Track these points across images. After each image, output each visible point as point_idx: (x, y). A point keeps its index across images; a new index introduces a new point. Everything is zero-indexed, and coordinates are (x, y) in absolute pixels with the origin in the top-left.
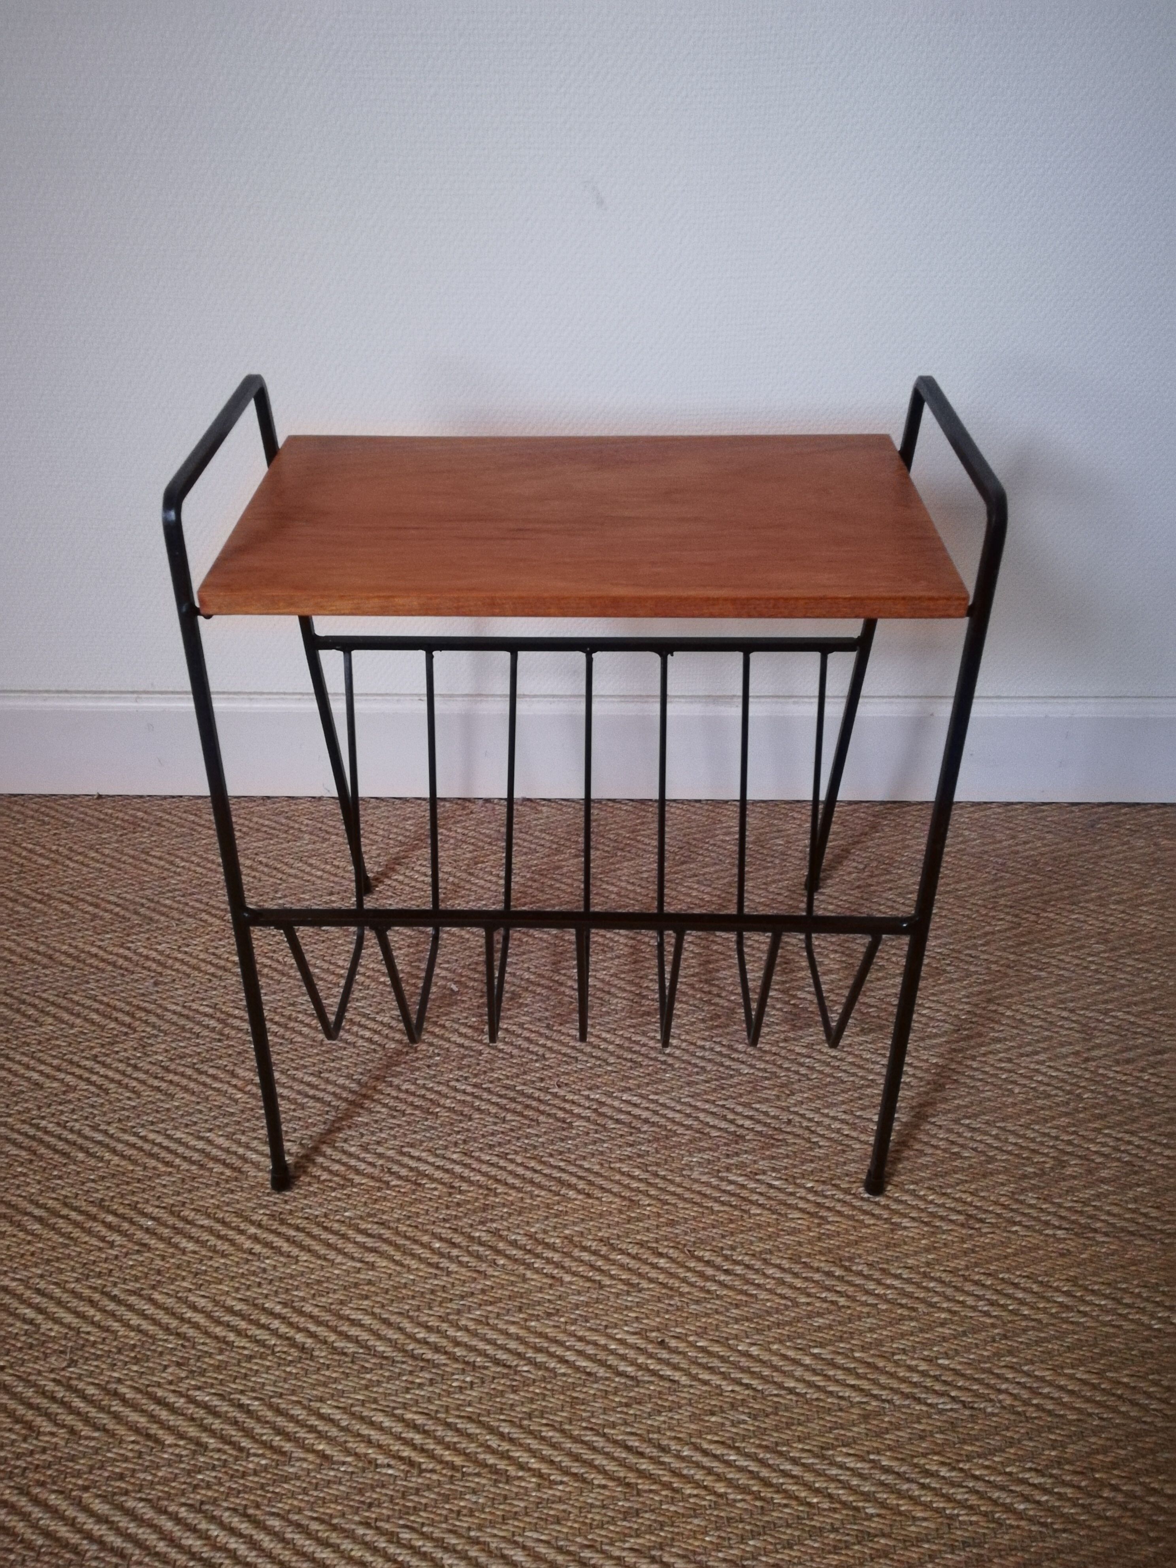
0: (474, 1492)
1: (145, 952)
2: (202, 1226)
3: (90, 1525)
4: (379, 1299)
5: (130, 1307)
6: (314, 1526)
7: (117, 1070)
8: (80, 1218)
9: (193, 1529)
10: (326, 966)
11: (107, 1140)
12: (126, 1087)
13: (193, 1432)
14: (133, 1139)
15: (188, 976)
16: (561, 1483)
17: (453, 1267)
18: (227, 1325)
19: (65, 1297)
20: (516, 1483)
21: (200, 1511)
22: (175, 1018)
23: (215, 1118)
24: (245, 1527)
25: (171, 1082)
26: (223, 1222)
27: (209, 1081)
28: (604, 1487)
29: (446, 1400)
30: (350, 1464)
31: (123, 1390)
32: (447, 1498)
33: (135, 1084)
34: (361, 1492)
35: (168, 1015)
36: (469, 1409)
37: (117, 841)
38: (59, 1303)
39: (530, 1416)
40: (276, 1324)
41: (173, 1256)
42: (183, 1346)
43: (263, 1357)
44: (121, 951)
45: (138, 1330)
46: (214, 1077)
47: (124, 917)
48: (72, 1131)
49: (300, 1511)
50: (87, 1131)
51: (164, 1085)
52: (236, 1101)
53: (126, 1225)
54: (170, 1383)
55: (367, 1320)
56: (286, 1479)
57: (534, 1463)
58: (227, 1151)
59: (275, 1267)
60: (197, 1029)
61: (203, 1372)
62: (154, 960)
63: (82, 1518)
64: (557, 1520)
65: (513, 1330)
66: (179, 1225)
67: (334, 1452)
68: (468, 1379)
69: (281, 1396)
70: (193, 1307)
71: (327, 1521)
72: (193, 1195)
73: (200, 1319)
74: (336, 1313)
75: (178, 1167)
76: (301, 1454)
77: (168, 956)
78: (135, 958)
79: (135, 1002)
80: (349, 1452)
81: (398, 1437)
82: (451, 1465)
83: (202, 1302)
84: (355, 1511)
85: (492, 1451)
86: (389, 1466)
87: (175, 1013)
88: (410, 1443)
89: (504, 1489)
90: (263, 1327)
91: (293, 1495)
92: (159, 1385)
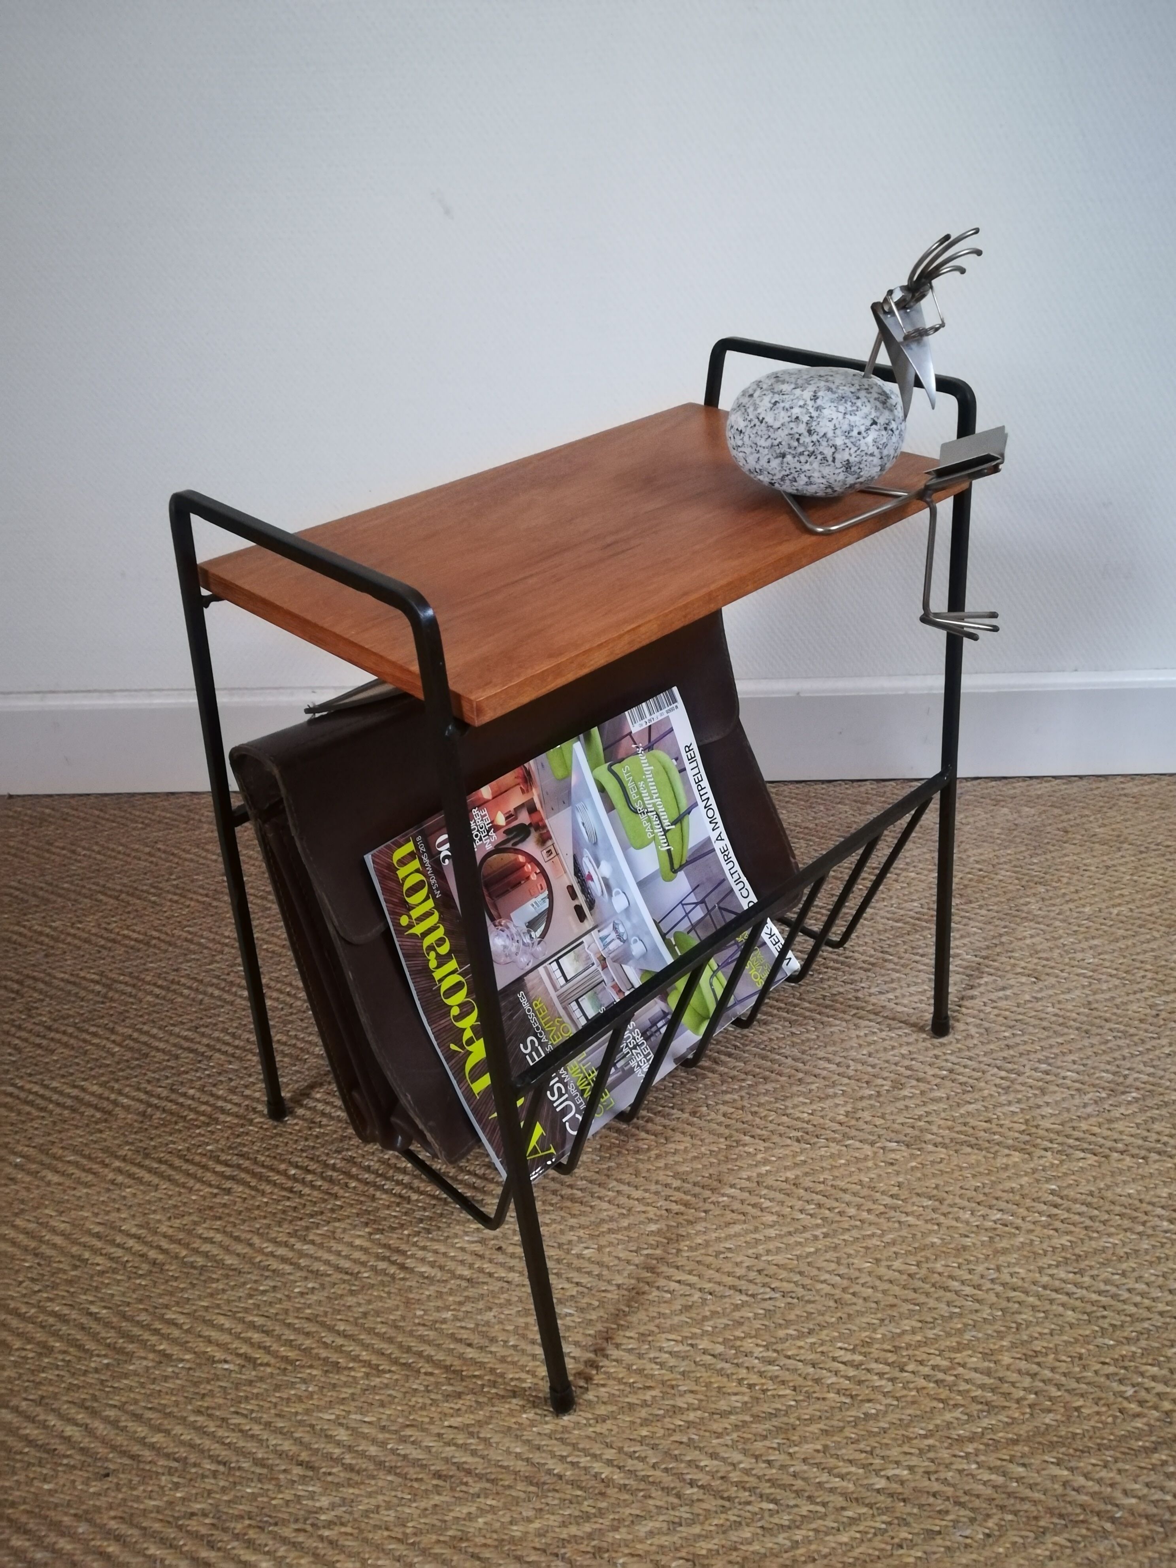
0: (304, 1381)
1: (39, 929)
2: (69, 1162)
4: (232, 1219)
6: (149, 1414)
9: (31, 1419)
10: (212, 936)
12: (9, 1044)
13: (40, 1336)
15: (79, 948)
16: (390, 1371)
17: (306, 1190)
18: (85, 1245)
20: (346, 1373)
21: (40, 1404)
22: (62, 984)
23: (91, 1069)
24: (80, 1417)
25: (52, 1039)
26: (89, 1158)
27: (88, 1037)
28: (431, 1374)
29: (286, 1305)
30: (188, 1361)
32: (278, 1388)
33: (17, 1041)
34: (196, 1384)
35: (56, 982)
36: (308, 1311)
37: (23, 835)
39: (365, 1315)
40: (131, 1243)
41: (38, 1187)
42: (39, 1264)
43: (115, 1271)
44: (16, 928)
46: (95, 1035)
47: (22, 899)
49: (136, 1402)
51: (44, 1042)
52: (113, 1055)
54: (24, 1296)
55: (219, 1237)
56: (126, 1376)
57: (365, 1355)
58: (100, 1097)
59: (134, 1195)
60: (83, 993)
61: (55, 1286)
62: (47, 935)
64: (382, 1404)
65: (358, 1242)
66: (47, 1160)
67: (175, 1351)
68: (310, 1285)
69: (128, 1304)
70: (53, 1231)
71: (161, 1410)
72: (63, 1135)
73: (58, 1240)
74: (189, 1232)
75: (51, 1112)
76: (142, 1353)
77: (62, 932)
78: (29, 934)
79: (26, 972)
80: (189, 1350)
81: (238, 1336)
82: (285, 1359)
83: (63, 1226)
84: (189, 1400)
85: (326, 1345)
86: (226, 1361)
87: (62, 980)
88: (248, 1341)
89: (334, 1378)
90: (118, 1246)
91: (131, 1389)
92: (12, 1298)
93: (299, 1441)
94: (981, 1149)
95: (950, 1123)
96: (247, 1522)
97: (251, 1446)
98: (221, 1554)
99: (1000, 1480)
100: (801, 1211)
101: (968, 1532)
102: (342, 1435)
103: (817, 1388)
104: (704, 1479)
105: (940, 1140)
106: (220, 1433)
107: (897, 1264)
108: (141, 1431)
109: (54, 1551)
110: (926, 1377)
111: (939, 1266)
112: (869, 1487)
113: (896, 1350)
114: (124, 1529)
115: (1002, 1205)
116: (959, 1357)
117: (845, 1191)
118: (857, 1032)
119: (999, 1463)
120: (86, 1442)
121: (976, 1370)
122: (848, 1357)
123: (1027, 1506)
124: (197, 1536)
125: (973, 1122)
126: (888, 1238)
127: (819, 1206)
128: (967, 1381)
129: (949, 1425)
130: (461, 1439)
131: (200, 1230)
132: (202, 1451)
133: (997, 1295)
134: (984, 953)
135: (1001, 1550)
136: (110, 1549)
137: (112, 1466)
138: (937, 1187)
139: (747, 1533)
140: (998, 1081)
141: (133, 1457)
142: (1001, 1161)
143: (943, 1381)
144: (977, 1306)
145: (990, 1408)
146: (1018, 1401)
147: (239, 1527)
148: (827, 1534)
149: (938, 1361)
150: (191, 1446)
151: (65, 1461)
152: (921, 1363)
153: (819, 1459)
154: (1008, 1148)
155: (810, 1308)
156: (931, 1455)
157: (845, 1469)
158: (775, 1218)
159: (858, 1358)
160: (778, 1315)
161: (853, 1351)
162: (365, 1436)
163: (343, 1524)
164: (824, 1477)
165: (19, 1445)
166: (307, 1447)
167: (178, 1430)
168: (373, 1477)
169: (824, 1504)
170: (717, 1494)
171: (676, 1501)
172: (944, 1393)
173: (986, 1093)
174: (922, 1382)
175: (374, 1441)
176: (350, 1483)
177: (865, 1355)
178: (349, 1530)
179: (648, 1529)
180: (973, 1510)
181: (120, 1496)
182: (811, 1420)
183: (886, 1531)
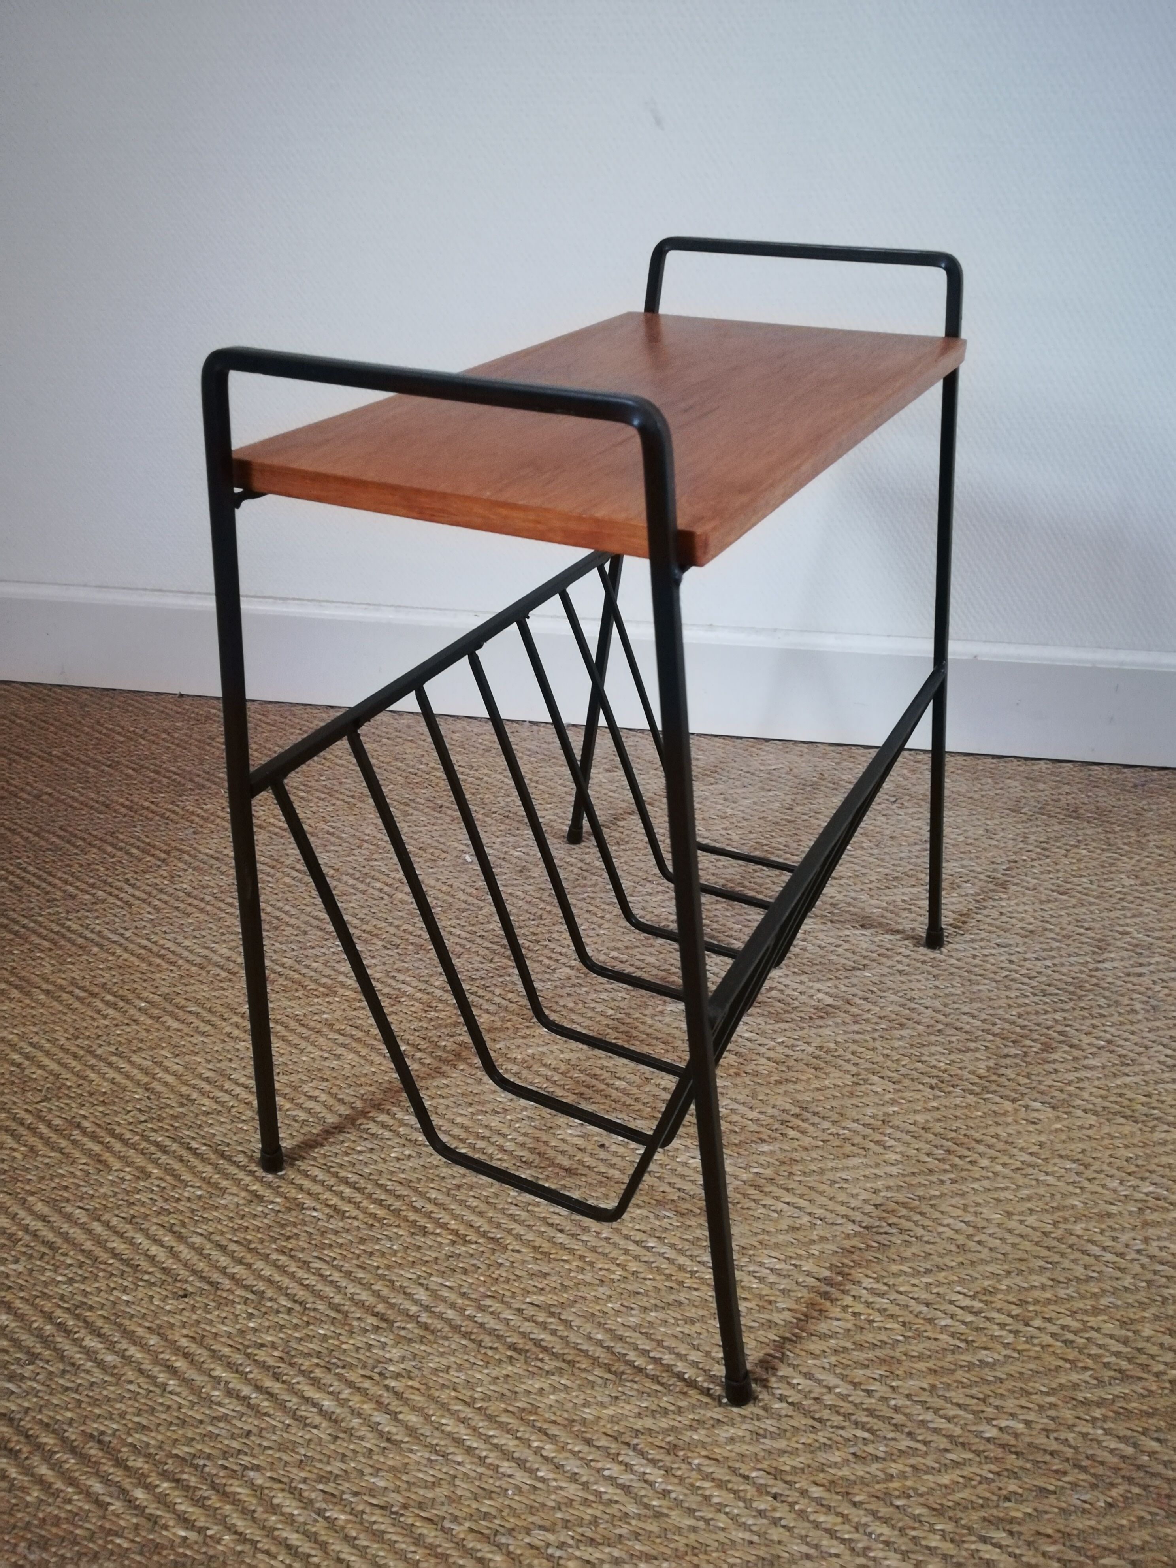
0: (389, 1239)
1: (191, 809)
2: (190, 1012)
3: (28, 1220)
4: (338, 1082)
5: (110, 1064)
6: (233, 1247)
7: (144, 891)
8: (82, 994)
9: (120, 1235)
10: (353, 832)
11: (123, 941)
12: (149, 904)
13: (140, 1161)
14: (145, 943)
16: (476, 1243)
18: (194, 1087)
19: (54, 1050)
20: (431, 1237)
21: (130, 1223)
22: (206, 858)
24: (168, 1239)
25: (190, 904)
26: (210, 1011)
28: (518, 1251)
29: (381, 1166)
30: (278, 1203)
31: (85, 1124)
32: (362, 1241)
33: (157, 902)
34: (283, 1226)
35: (201, 856)
36: (402, 1176)
37: (188, 728)
38: (47, 1053)
39: (459, 1187)
41: (158, 1030)
42: (148, 1098)
43: (219, 1113)
44: (170, 806)
45: (112, 1081)
47: (179, 783)
48: (92, 931)
49: (222, 1233)
50: (107, 933)
51: (182, 906)
53: (121, 1004)
54: (130, 1124)
55: (323, 1097)
56: (216, 1208)
57: (453, 1224)
58: (228, 959)
61: (160, 1119)
62: (198, 815)
63: (22, 1214)
64: (465, 1272)
65: (459, 1120)
66: (170, 1008)
67: (267, 1194)
68: (407, 1152)
69: (228, 1145)
70: (166, 1070)
71: (246, 1245)
72: (187, 988)
73: (170, 1079)
74: (295, 1088)
75: (180, 967)
76: (235, 1190)
77: (212, 814)
78: (181, 812)
79: (174, 844)
80: (279, 1194)
81: (330, 1189)
82: (374, 1216)
83: (176, 1067)
84: (274, 1240)
85: (416, 1210)
86: (315, 1209)
87: (207, 855)
88: (340, 1194)
89: (419, 1240)
90: (226, 1091)
91: (219, 1221)
92: (119, 1124)
93: (377, 1294)
94: (1136, 1122)
95: (1103, 1092)
96: (316, 1360)
97: (329, 1291)
98: (285, 1386)
99: (1129, 1451)
100: (928, 1155)
101: (1086, 1497)
102: (421, 1294)
103: (929, 1327)
104: (794, 1397)
105: (1091, 1106)
106: (300, 1274)
107: (1031, 1220)
108: (224, 1261)
109: (123, 1357)
110: (1053, 1335)
111: (1078, 1228)
112: (979, 1435)
113: (1022, 1303)
114: (193, 1348)
115: (1156, 1178)
116: (1093, 1321)
117: (978, 1142)
118: (1008, 993)
119: (1129, 1433)
120: (169, 1263)
121: (1111, 1337)
122: (967, 1302)
123: (1157, 1482)
124: (263, 1366)
125: (1129, 1094)
126: (1024, 1193)
127: (949, 1152)
128: (1100, 1346)
129: (1075, 1386)
130: (541, 1317)
131: (306, 1088)
132: (280, 1288)
133: (1143, 1266)
134: (1157, 934)
135: (1124, 1522)
136: (177, 1364)
137: (190, 1289)
138: (1083, 1151)
139: (836, 1457)
140: (1163, 1058)
141: (211, 1283)
142: (1158, 1136)
143: (1072, 1342)
144: (1119, 1274)
145: (1124, 1376)
146: (1157, 1375)
147: (306, 1364)
148: (926, 1473)
149: (1068, 1321)
150: (270, 1281)
151: (146, 1277)
152: (1049, 1320)
153: (925, 1397)
154: (1169, 1124)
155: (928, 1248)
156: (1052, 1413)
157: (952, 1412)
158: (898, 1157)
159: (977, 1305)
160: (893, 1250)
161: (973, 1297)
162: (444, 1300)
163: (410, 1378)
164: (929, 1416)
165: (104, 1256)
166: (385, 1300)
167: (259, 1265)
168: (446, 1338)
169: (926, 1443)
170: (807, 1413)
171: (762, 1413)
172: (1072, 1355)
173: (1147, 1068)
174: (1048, 1340)
175: (453, 1306)
176: (422, 1340)
177: (986, 1303)
178: (417, 1385)
179: (728, 1435)
180: (1094, 1475)
181: (195, 1317)
182: (920, 1357)
183: (993, 1481)
